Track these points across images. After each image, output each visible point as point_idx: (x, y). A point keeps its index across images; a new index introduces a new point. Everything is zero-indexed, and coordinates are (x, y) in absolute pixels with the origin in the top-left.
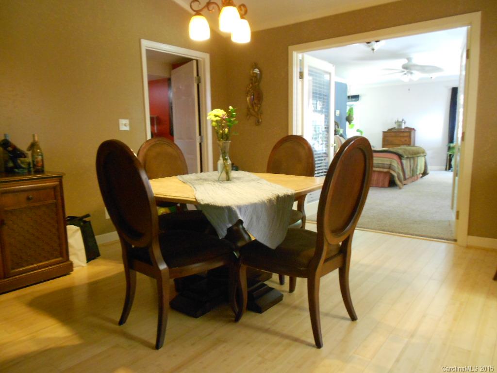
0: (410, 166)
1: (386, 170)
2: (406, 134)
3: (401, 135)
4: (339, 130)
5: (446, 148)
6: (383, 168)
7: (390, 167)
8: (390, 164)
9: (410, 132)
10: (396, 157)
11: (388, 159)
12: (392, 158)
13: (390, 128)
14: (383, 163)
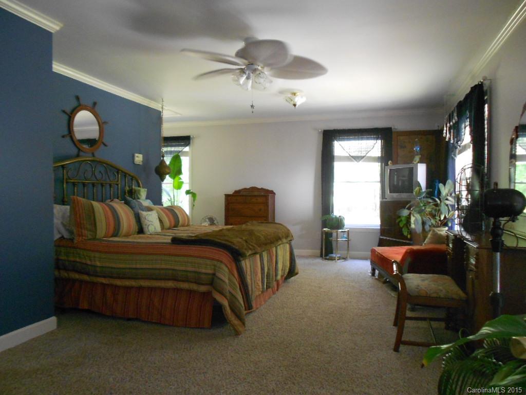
0: (262, 269)
1: (203, 289)
2: (260, 200)
3: (254, 200)
4: (139, 191)
5: (320, 224)
6: (198, 283)
7: (213, 281)
8: (214, 274)
9: (266, 197)
10: (225, 257)
11: (208, 262)
12: (218, 261)
13: (238, 188)
14: (197, 270)
